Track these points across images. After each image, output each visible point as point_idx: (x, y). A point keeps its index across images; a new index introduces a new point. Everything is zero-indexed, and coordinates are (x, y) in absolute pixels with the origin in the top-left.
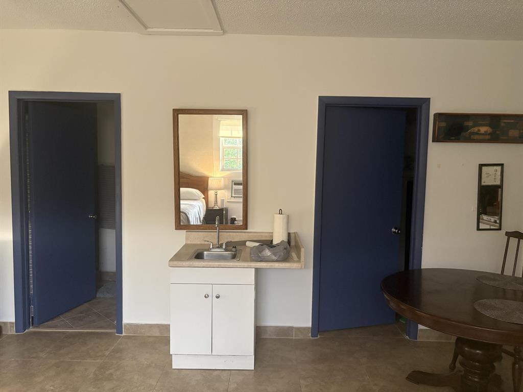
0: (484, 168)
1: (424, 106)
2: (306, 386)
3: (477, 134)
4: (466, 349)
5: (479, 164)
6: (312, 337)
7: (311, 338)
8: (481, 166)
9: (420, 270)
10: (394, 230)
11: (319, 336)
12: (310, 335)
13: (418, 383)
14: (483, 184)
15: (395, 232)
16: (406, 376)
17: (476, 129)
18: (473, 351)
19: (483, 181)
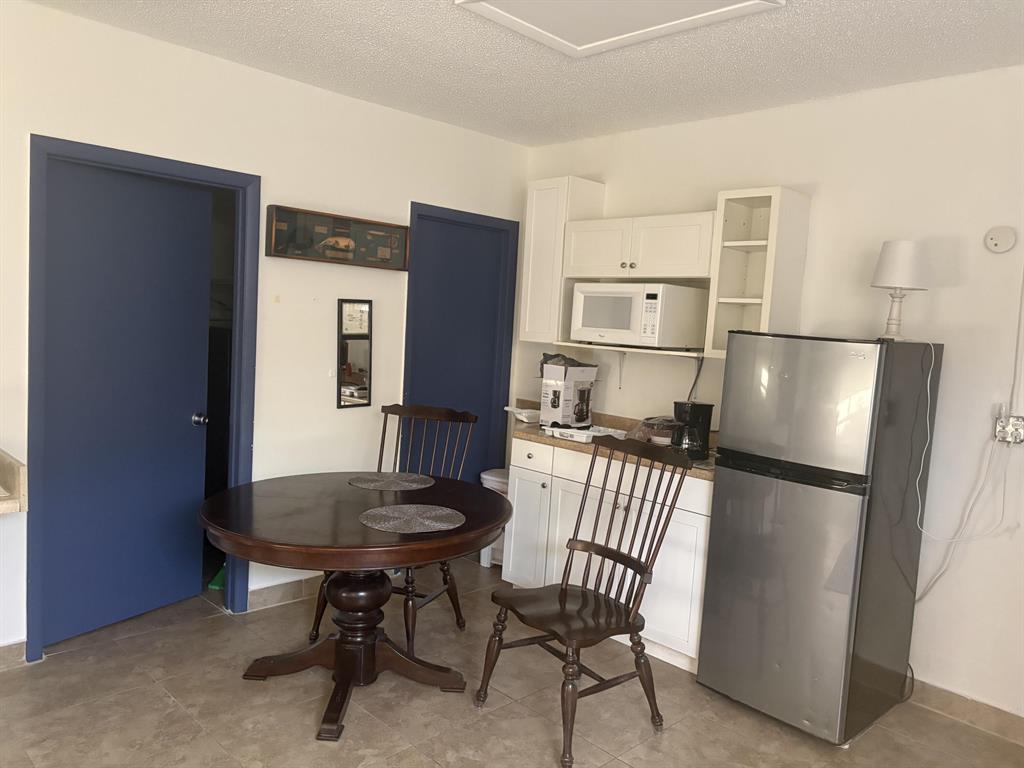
0: (346, 307)
1: (250, 190)
2: (46, 757)
3: (333, 248)
4: (344, 595)
5: (339, 300)
6: (28, 661)
7: (27, 664)
8: (341, 302)
9: (250, 485)
10: (196, 418)
11: (44, 656)
12: (24, 658)
13: (264, 678)
14: (345, 332)
15: (198, 423)
16: (243, 673)
17: (331, 241)
18: (353, 595)
19: (344, 328)
